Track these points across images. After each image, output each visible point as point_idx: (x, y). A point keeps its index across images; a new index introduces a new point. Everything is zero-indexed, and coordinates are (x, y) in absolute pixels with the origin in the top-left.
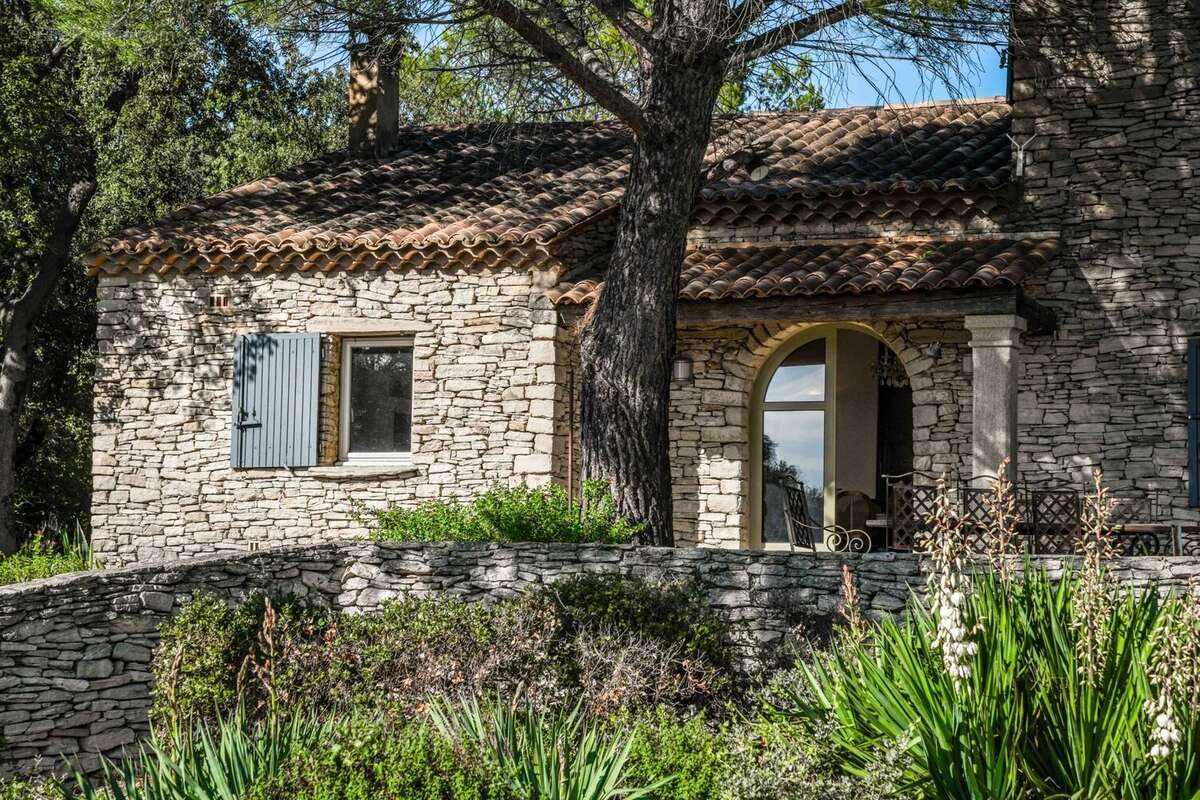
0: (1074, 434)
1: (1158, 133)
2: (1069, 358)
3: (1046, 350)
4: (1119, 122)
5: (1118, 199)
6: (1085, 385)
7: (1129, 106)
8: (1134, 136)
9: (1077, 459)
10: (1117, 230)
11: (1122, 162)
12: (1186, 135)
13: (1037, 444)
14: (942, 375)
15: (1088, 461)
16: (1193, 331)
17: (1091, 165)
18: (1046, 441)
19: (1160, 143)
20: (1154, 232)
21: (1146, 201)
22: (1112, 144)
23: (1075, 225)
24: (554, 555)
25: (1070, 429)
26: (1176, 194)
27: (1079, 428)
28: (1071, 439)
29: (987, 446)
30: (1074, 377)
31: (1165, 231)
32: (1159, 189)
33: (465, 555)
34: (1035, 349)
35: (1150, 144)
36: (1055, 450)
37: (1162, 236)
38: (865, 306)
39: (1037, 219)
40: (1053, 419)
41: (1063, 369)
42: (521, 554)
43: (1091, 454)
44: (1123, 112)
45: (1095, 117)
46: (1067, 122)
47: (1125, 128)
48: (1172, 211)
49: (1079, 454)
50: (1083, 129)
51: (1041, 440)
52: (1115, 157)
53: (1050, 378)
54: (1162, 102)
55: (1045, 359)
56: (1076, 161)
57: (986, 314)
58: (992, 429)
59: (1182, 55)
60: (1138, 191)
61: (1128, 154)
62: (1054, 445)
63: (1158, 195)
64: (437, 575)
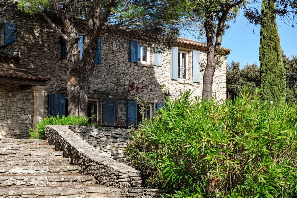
0: (28, 110)
1: (43, 53)
2: (27, 95)
3: (24, 93)
4: (36, 50)
5: (36, 65)
6: (30, 100)
7: (38, 47)
8: (39, 53)
9: (28, 115)
10: (36, 71)
11: (36, 58)
12: (47, 55)
13: (21, 112)
14: (4, 96)
15: (30, 116)
16: (48, 92)
17: (31, 57)
18: (24, 111)
19: (43, 55)
20: (42, 72)
21: (41, 66)
22: (35, 54)
23: (29, 69)
24: (107, 129)
25: (28, 109)
26: (45, 66)
27: (30, 109)
28: (28, 111)
29: (40, 112)
30: (29, 99)
31: (44, 72)
32: (43, 64)
33: (89, 129)
34: (22, 92)
35: (41, 55)
36: (25, 113)
37: (43, 73)
38: (18, 81)
39: (22, 66)
40: (25, 107)
41: (27, 97)
42: (100, 129)
43: (31, 114)
44: (37, 48)
45: (32, 48)
46: (27, 48)
47: (37, 51)
48: (45, 69)
49: (29, 114)
50: (30, 50)
51: (23, 111)
52: (35, 57)
53: (24, 99)
54: (43, 48)
55: (23, 95)
56: (29, 56)
57: (40, 85)
58: (41, 109)
59: (46, 40)
60: (39, 64)
61: (37, 56)
62: (25, 112)
63: (43, 65)
64: (82, 133)
